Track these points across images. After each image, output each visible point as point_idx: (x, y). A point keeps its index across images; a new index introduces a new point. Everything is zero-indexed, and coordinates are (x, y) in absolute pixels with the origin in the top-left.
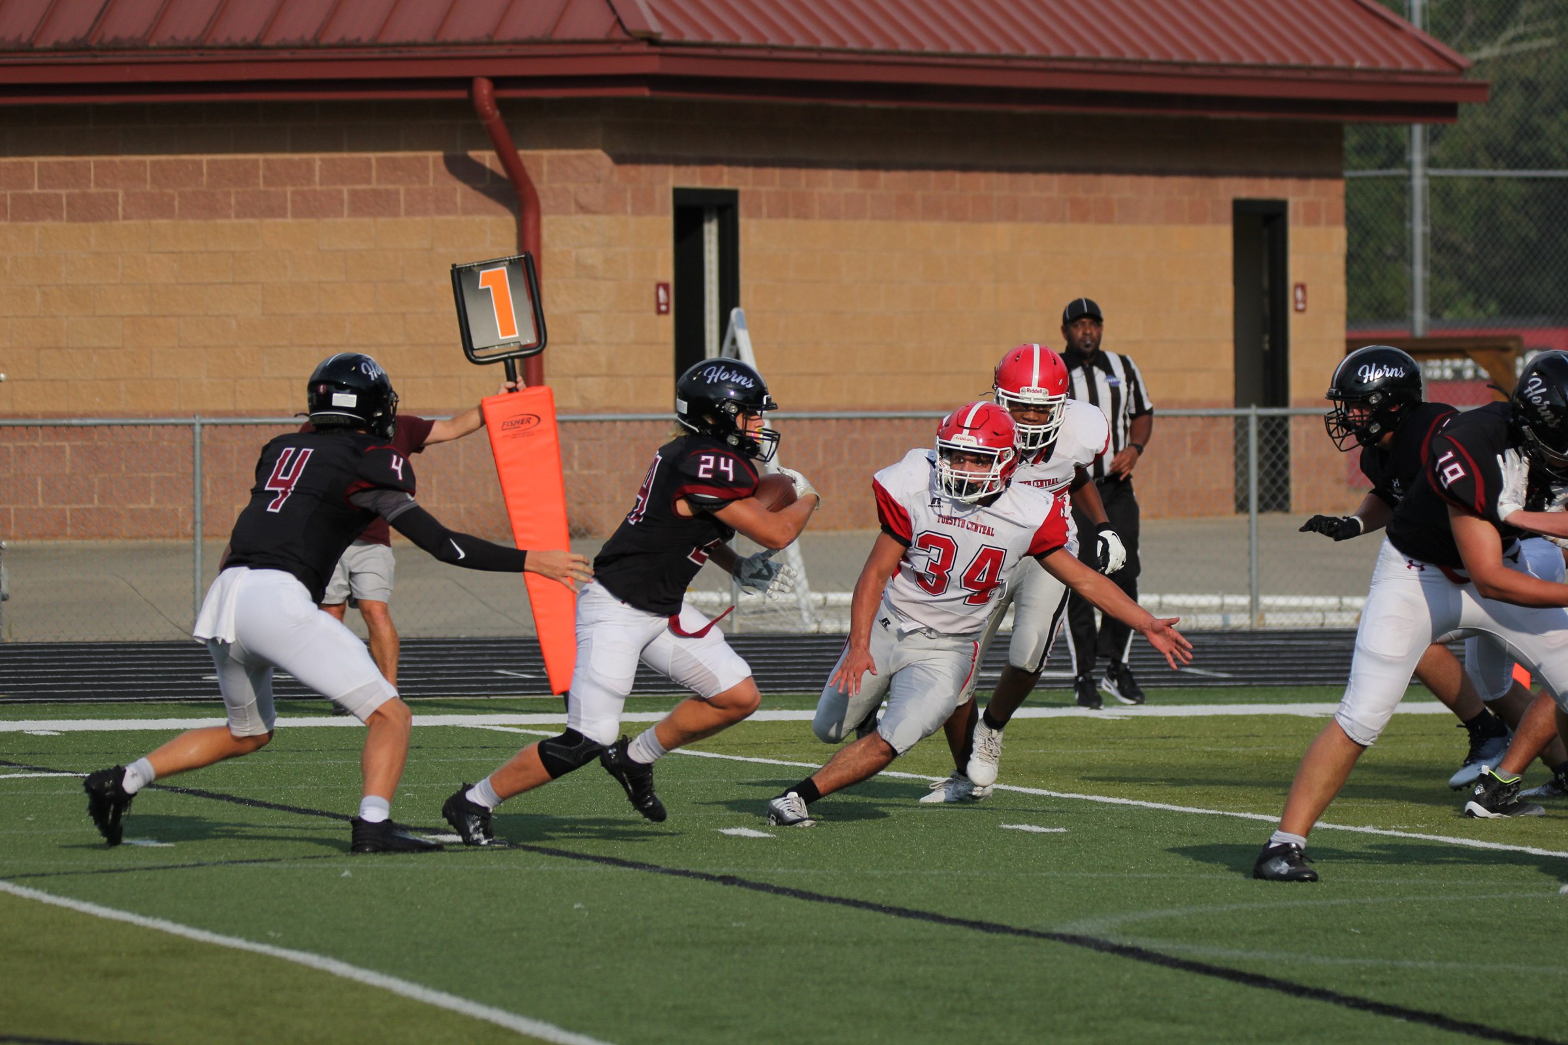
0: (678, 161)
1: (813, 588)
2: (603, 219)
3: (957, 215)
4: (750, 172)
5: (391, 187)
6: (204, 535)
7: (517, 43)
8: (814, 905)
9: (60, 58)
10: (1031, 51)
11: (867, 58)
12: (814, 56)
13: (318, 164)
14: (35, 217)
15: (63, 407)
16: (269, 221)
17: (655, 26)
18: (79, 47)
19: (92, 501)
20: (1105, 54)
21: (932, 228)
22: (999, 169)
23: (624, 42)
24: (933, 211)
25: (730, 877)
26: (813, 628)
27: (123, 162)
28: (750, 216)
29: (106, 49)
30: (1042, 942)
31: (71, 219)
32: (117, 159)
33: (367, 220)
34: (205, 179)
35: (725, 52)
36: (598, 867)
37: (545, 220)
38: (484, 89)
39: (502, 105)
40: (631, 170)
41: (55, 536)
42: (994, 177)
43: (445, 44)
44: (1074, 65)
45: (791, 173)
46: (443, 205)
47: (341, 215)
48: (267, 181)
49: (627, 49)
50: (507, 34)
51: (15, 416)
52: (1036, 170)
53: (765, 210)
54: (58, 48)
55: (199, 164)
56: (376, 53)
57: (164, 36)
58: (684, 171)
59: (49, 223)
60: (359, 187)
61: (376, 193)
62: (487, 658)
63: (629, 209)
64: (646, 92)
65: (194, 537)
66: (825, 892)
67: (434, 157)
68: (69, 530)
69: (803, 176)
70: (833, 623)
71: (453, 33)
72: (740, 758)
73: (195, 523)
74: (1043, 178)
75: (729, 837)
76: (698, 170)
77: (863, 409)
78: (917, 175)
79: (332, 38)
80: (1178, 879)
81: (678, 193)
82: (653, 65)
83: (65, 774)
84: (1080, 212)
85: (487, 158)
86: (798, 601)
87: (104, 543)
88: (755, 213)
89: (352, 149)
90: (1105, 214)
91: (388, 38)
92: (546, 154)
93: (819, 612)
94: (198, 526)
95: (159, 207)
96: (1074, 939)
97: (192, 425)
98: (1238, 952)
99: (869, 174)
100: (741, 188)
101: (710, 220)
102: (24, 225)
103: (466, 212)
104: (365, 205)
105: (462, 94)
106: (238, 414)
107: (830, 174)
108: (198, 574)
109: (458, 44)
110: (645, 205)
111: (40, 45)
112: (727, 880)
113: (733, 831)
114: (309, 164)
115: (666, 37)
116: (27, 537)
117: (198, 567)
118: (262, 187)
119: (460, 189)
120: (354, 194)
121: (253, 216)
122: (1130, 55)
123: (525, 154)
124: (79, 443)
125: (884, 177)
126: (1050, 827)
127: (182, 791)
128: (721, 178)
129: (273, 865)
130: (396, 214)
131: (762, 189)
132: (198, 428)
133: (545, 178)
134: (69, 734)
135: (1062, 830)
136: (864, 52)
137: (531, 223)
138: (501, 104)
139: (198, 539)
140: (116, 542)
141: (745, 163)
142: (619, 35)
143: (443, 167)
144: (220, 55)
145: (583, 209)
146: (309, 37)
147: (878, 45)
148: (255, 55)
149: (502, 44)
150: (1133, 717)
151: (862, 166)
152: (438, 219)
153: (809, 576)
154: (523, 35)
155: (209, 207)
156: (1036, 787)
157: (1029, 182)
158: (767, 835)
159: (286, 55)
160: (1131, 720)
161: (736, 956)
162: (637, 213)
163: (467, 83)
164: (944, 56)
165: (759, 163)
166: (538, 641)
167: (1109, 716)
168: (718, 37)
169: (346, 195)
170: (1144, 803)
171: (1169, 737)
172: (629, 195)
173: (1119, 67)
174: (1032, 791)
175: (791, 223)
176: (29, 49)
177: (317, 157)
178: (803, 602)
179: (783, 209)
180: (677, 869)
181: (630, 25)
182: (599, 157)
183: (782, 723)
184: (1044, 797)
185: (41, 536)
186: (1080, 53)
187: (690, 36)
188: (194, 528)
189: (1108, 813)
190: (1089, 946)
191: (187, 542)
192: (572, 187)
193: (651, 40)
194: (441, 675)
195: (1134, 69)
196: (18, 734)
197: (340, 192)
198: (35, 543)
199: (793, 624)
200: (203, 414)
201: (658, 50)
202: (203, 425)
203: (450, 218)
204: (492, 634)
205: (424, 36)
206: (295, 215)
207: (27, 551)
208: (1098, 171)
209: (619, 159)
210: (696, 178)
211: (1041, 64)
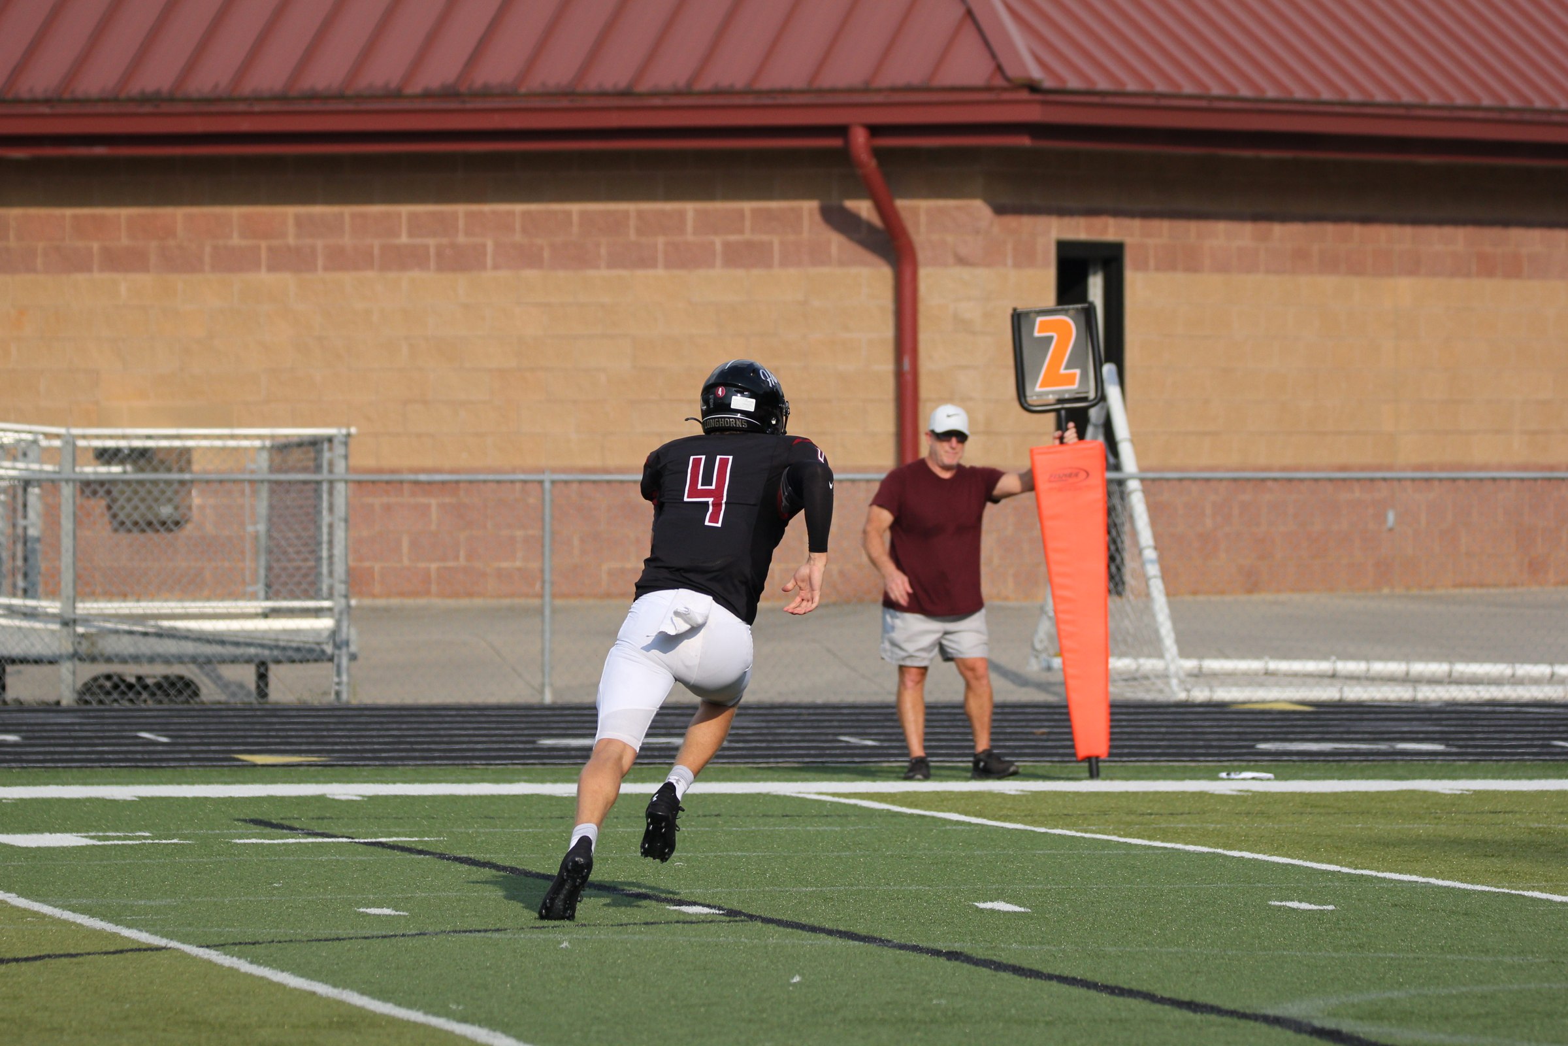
0: (1062, 212)
1: (1184, 653)
2: (982, 273)
3: (1356, 269)
4: (1136, 224)
5: (765, 238)
6: (554, 596)
7: (894, 90)
8: (1027, 983)
9: (429, 104)
10: (1434, 99)
11: (1260, 106)
12: (1204, 104)
13: (690, 215)
14: (403, 267)
15: (429, 463)
16: (640, 273)
17: (1036, 73)
18: (449, 93)
19: (457, 558)
20: (1513, 102)
21: (1329, 282)
22: (1401, 221)
23: (1004, 89)
24: (1330, 264)
25: (956, 952)
26: (1182, 696)
27: (494, 213)
28: (1137, 268)
29: (475, 95)
30: (1242, 1023)
31: (440, 269)
32: (487, 208)
33: (740, 273)
34: (575, 229)
35: (1110, 100)
36: (829, 941)
37: (923, 272)
38: (860, 138)
39: (880, 154)
40: (1012, 221)
41: (415, 594)
42: (1395, 231)
43: (820, 92)
44: (1480, 115)
45: (1181, 226)
46: (818, 256)
47: (712, 265)
48: (639, 232)
49: (1007, 96)
50: (885, 81)
51: (380, 471)
52: (1440, 222)
53: (1152, 263)
54: (428, 95)
55: (568, 214)
56: (750, 100)
57: (535, 83)
58: (1067, 221)
59: (416, 274)
60: (733, 238)
61: (749, 245)
62: (836, 724)
63: (1010, 261)
64: (1026, 141)
65: (542, 596)
66: (1048, 970)
67: (809, 207)
68: (434, 588)
69: (1192, 228)
70: (1202, 691)
71: (828, 80)
72: (1043, 830)
73: (543, 582)
74: (1448, 231)
75: (982, 910)
76: (1082, 222)
77: (1255, 469)
78: (1313, 228)
79: (705, 84)
80: (1423, 959)
81: (1062, 246)
82: (1034, 114)
83: (341, 840)
84: (1487, 267)
85: (863, 208)
86: (1167, 669)
87: (464, 602)
88: (1142, 266)
89: (726, 197)
90: (1514, 269)
91: (764, 84)
92: (924, 205)
93: (1189, 679)
94: (547, 586)
95: (529, 258)
96: (1277, 1021)
97: (541, 482)
98: (1442, 1036)
99: (1263, 226)
100: (1128, 240)
101: (1095, 273)
102: (392, 275)
103: (842, 263)
104: (736, 256)
105: (836, 142)
106: (606, 471)
107: (1221, 227)
108: (547, 635)
109: (834, 91)
110: (1026, 257)
111: (410, 91)
112: (952, 955)
113: (989, 905)
114: (682, 214)
115: (1048, 83)
116: (389, 595)
117: (547, 627)
118: (633, 236)
119: (836, 241)
120: (727, 245)
121: (624, 267)
122: (1539, 103)
123: (902, 204)
124: (447, 500)
125: (1278, 230)
126: (1320, 904)
127: (448, 859)
128: (1105, 230)
129: (496, 935)
130: (768, 265)
131: (1150, 241)
132: (547, 485)
133: (923, 229)
134: (373, 799)
135: (1331, 907)
136: (1256, 100)
137: (907, 276)
138: (878, 153)
139: (547, 599)
140: (478, 602)
141: (1131, 214)
142: (999, 82)
143: (818, 218)
144: (591, 102)
145: (961, 261)
146: (681, 83)
147: (1271, 93)
148: (627, 102)
149: (879, 91)
150: (1475, 791)
151: (1256, 218)
152: (814, 271)
153: (1179, 641)
154: (901, 81)
155: (580, 258)
156: (1330, 862)
157: (1433, 234)
158: (1022, 910)
159: (657, 102)
160: (1472, 795)
161: (918, 1034)
162: (1017, 265)
163: (842, 131)
164: (1340, 104)
165: (1146, 215)
166: (1067, 707)
167: (1450, 789)
168: (1103, 84)
169: (719, 247)
170: (1433, 881)
171: (1500, 812)
172: (1009, 247)
173: (1527, 117)
174: (1324, 867)
175: (1180, 277)
176: (397, 95)
177: (690, 208)
178: (1172, 668)
179: (1170, 262)
180: (909, 943)
181: (1012, 71)
182: (979, 208)
183: (1107, 794)
184: (1333, 873)
185: (402, 594)
186: (1487, 101)
187: (1073, 83)
188: (543, 587)
189: (1388, 890)
190: (1289, 1027)
191: (536, 602)
192: (950, 239)
193: (1033, 87)
194: (781, 741)
195: (1544, 118)
196: (321, 798)
197: (712, 243)
198: (395, 602)
199: (1161, 691)
200: (554, 471)
201: (1038, 97)
202: (553, 482)
203: (825, 270)
204: (850, 699)
205: (799, 83)
206: (668, 265)
207: (387, 610)
208: (1506, 223)
209: (1000, 210)
210: (1080, 230)
211: (1445, 114)
